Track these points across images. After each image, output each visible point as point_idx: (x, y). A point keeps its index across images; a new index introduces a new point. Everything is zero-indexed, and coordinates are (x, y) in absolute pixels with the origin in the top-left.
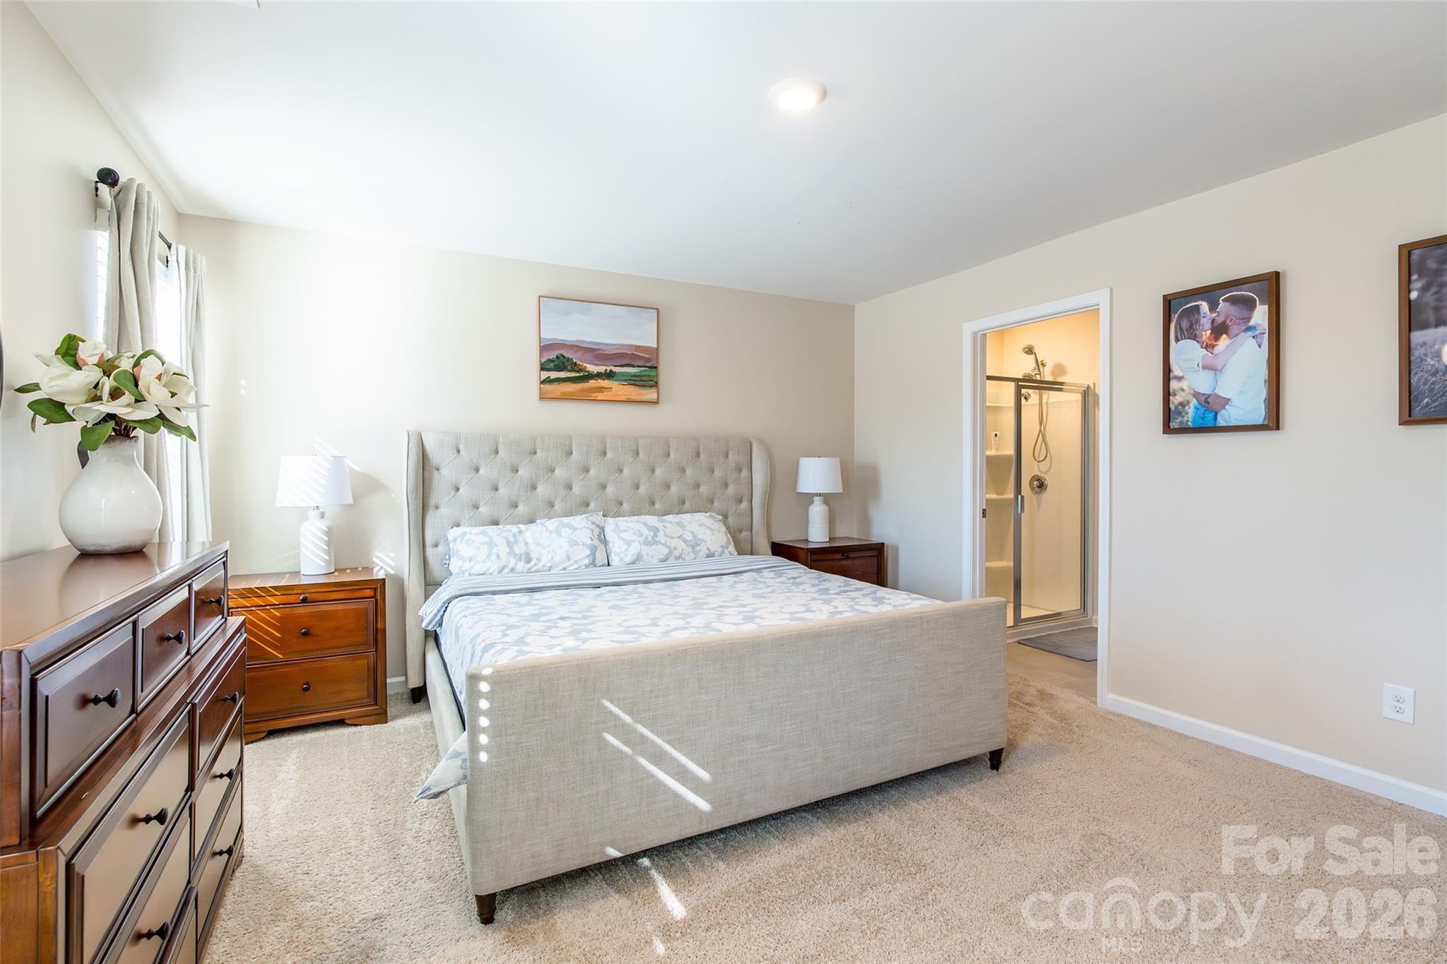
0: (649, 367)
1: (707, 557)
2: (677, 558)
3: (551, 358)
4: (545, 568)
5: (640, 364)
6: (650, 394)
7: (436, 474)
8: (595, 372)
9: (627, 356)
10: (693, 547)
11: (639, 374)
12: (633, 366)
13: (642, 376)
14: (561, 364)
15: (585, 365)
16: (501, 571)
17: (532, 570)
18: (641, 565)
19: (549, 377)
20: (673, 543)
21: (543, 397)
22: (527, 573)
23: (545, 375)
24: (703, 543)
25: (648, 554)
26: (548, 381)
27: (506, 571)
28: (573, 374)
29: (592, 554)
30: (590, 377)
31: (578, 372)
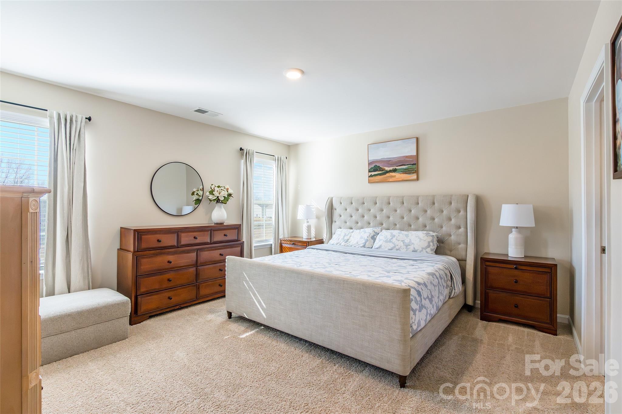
0: (412, 164)
1: (412, 252)
2: (397, 250)
3: (372, 167)
4: (350, 245)
5: (408, 164)
6: (414, 176)
7: (335, 210)
8: (389, 170)
9: (401, 162)
10: (407, 246)
11: (407, 168)
12: (405, 165)
13: (409, 169)
14: (376, 169)
15: (385, 168)
16: (337, 244)
17: (346, 245)
18: (381, 250)
19: (371, 174)
20: (397, 243)
21: (370, 182)
22: (344, 246)
23: (370, 174)
24: (413, 245)
25: (384, 246)
26: (371, 176)
27: (338, 244)
28: (380, 172)
29: (365, 242)
30: (387, 172)
31: (382, 171)
